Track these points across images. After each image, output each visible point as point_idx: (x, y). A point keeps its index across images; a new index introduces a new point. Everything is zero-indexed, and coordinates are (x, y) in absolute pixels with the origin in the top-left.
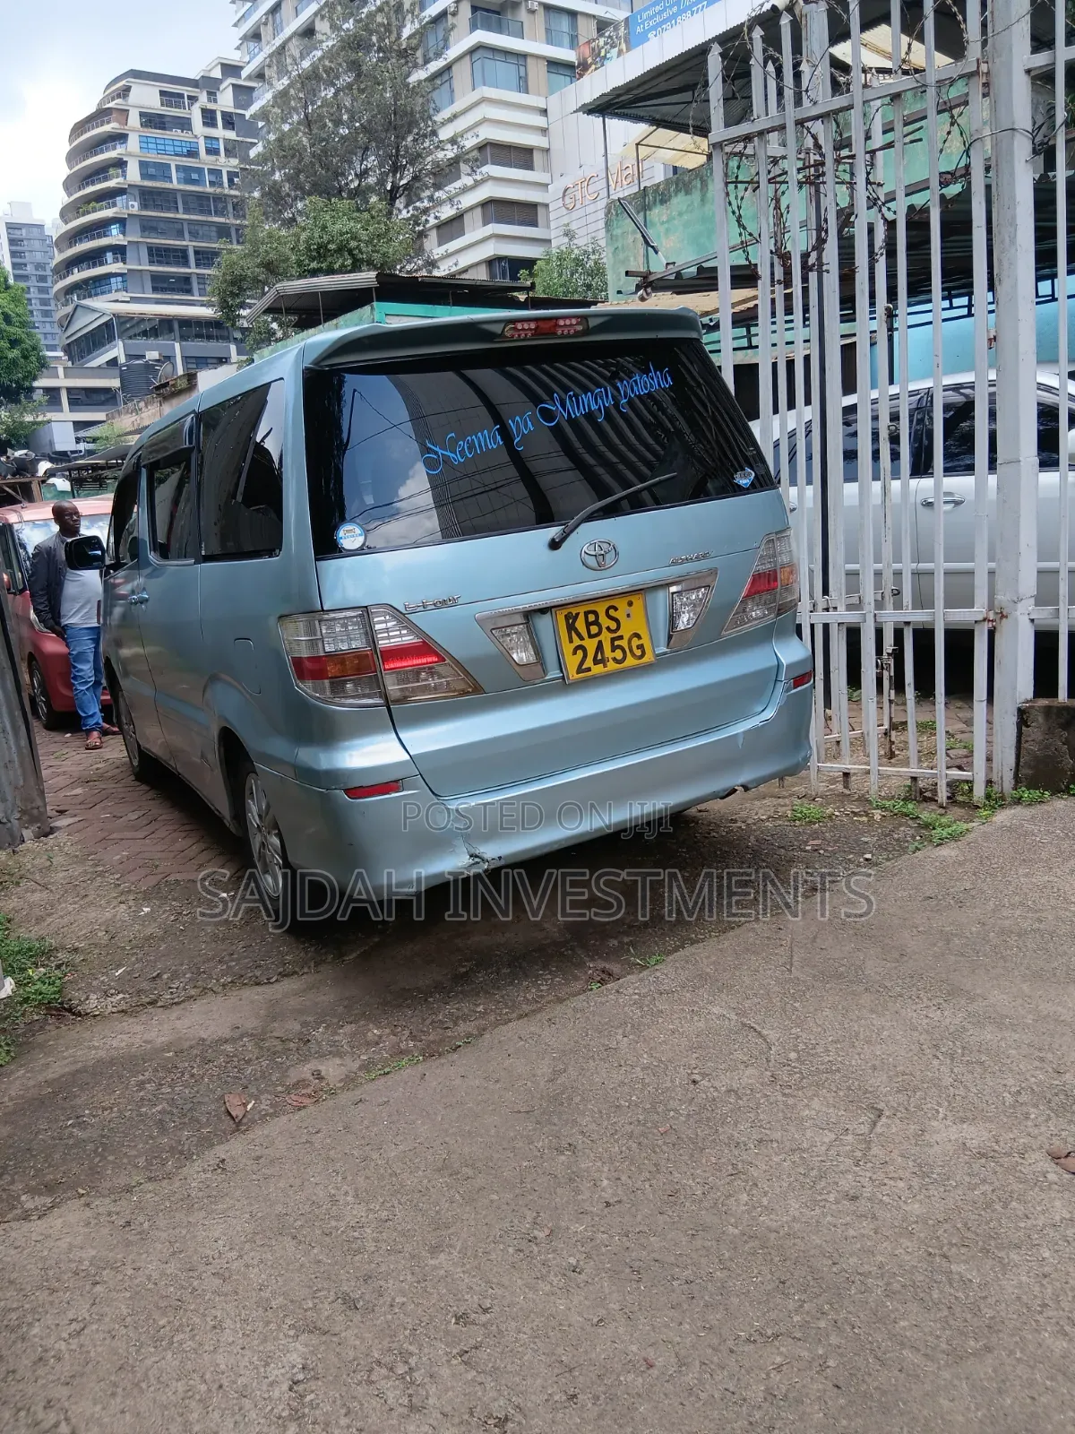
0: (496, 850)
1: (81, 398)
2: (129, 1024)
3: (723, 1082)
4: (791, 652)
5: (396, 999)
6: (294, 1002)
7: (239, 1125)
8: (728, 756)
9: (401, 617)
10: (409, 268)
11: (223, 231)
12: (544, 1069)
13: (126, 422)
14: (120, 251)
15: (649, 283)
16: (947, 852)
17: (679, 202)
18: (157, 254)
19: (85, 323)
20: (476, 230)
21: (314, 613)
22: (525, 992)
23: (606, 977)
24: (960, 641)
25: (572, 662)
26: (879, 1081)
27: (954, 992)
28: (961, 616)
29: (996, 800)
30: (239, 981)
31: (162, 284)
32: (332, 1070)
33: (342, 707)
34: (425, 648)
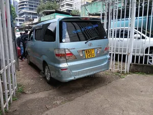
0: (77, 77)
1: (20, 20)
2: (32, 95)
3: (105, 106)
4: (108, 56)
5: (64, 94)
6: (51, 93)
7: (48, 109)
8: (101, 67)
9: (69, 50)
10: (59, 10)
11: (37, 4)
12: (83, 103)
13: (26, 24)
14: (26, 5)
15: (90, 14)
16: (123, 79)
17: (89, 6)
18: (30, 5)
19: (21, 12)
20: (65, 7)
21: (59, 49)
22: (79, 94)
23: (88, 92)
24: (124, 56)
25: (86, 56)
26: (122, 106)
27: (128, 96)
28: (125, 53)
29: (127, 74)
30: (45, 90)
31: (30, 9)
32: (58, 102)
33: (61, 60)
34: (71, 54)
